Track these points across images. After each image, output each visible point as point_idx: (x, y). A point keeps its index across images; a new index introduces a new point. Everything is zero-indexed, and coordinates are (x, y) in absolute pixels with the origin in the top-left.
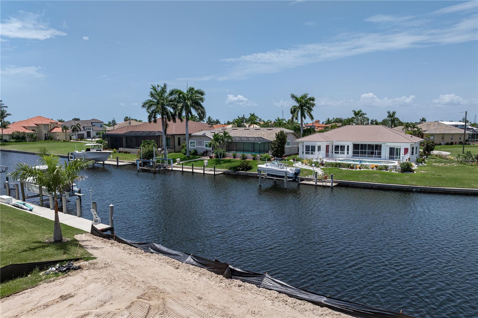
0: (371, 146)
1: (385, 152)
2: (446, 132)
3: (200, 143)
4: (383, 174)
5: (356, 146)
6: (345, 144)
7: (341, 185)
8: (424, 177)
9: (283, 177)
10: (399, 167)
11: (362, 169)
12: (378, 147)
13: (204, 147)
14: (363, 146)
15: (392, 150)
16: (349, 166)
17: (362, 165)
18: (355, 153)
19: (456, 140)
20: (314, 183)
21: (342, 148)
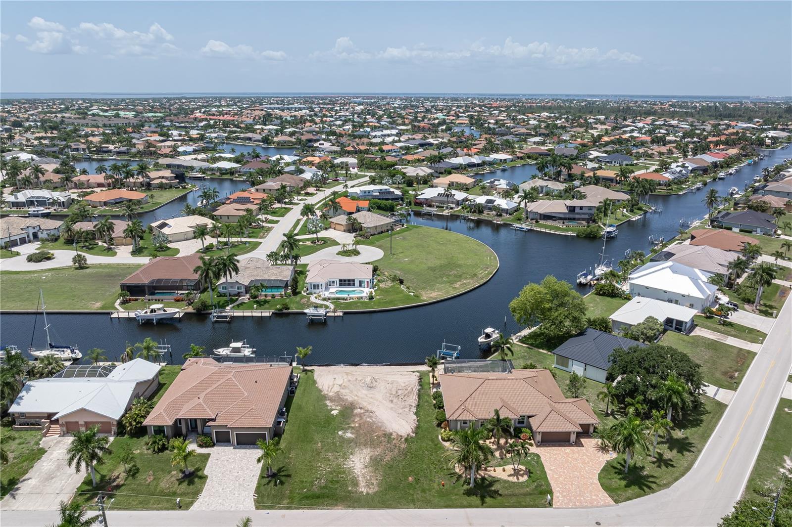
0: (349, 280)
1: (357, 283)
2: (378, 225)
3: (232, 287)
4: (362, 303)
5: (341, 281)
6: (335, 280)
7: (345, 313)
8: (379, 303)
9: (321, 316)
10: (368, 298)
11: (351, 300)
12: (354, 281)
13: (236, 289)
14: (345, 281)
15: (360, 282)
16: (343, 299)
17: (350, 298)
18: (341, 285)
19: (385, 228)
20: (333, 314)
21: (333, 282)
